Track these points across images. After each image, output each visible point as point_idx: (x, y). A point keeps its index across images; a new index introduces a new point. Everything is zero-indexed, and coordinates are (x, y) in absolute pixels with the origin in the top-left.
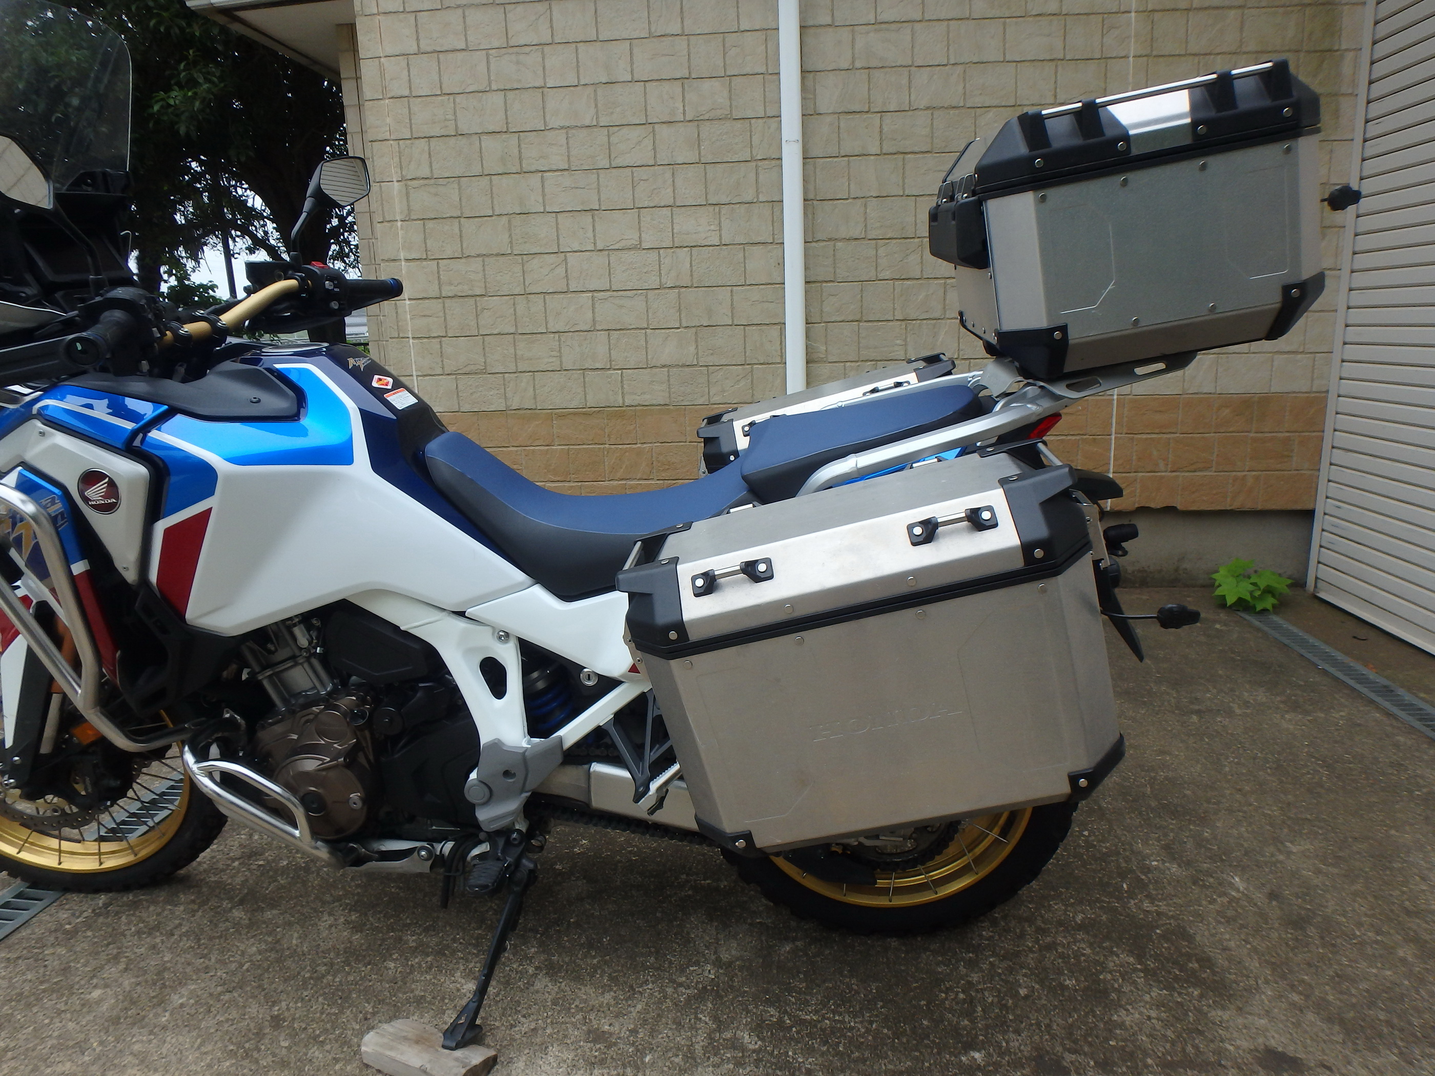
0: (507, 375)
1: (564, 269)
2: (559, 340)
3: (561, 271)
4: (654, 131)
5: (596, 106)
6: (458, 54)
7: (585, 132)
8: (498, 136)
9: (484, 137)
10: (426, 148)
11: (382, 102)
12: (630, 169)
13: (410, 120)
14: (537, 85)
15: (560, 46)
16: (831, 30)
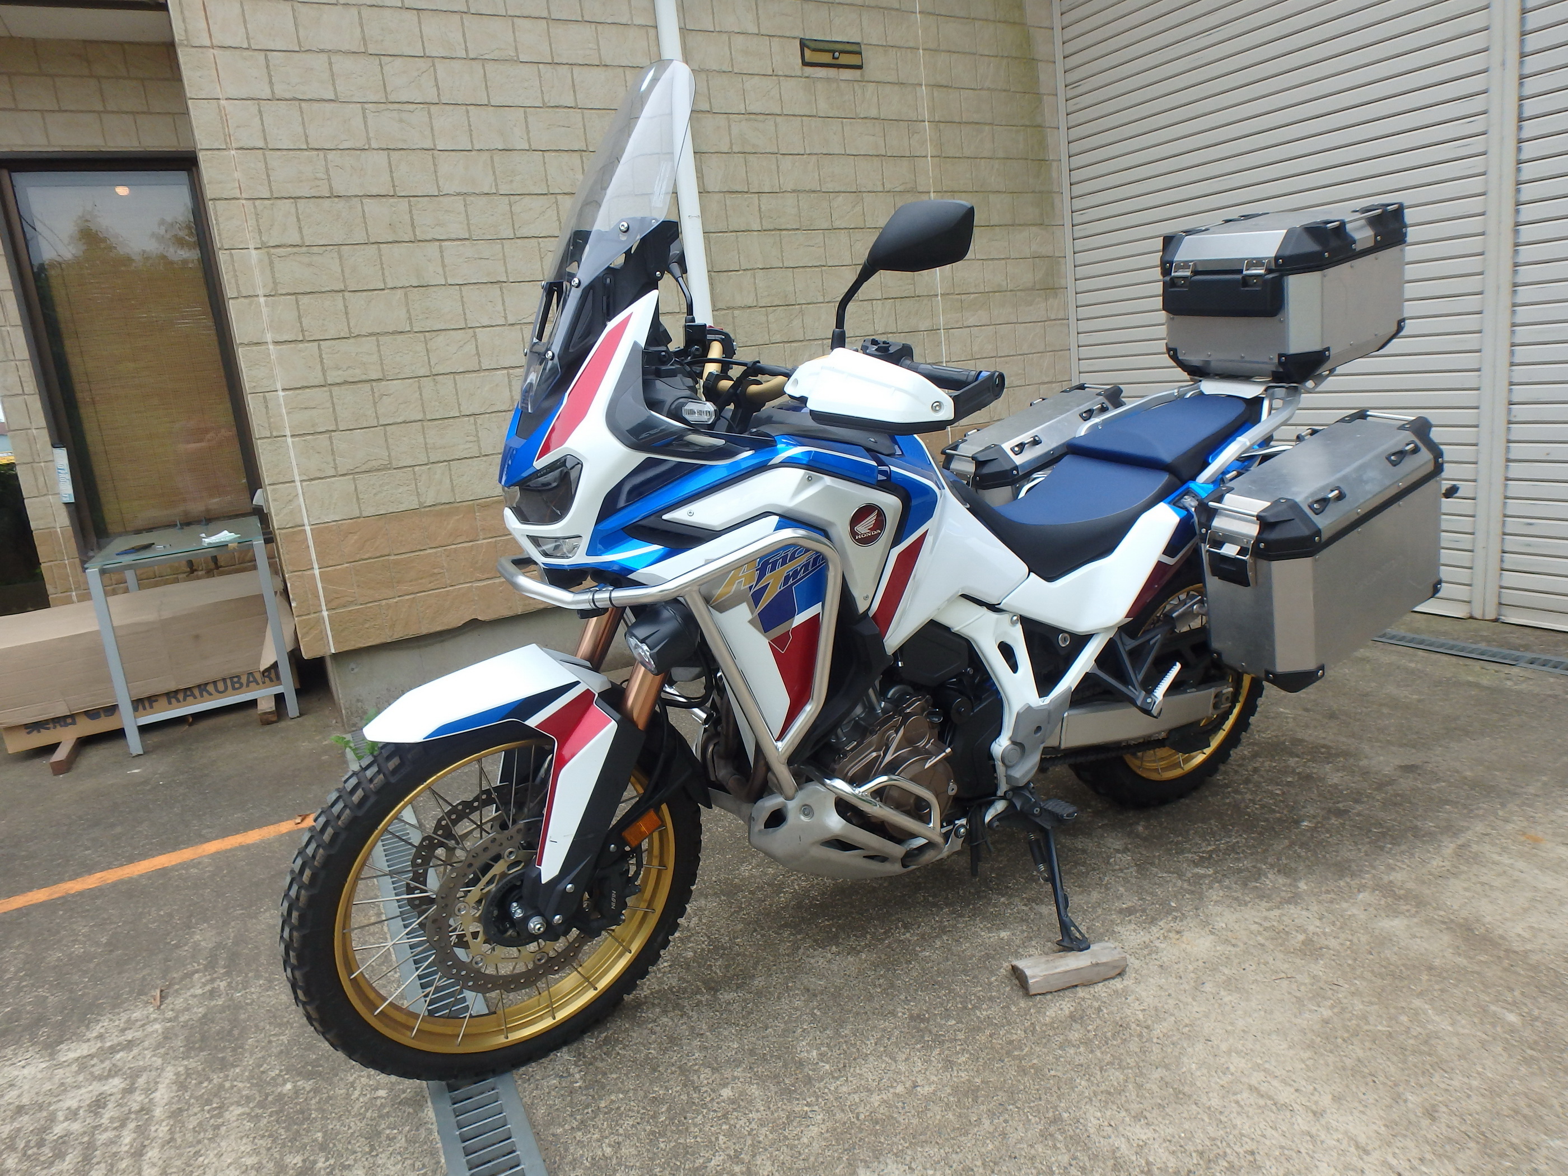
0: (417, 468)
1: (474, 346)
2: (475, 423)
3: (470, 348)
4: (556, 202)
5: (494, 172)
6: (326, 104)
7: (485, 199)
8: (384, 200)
9: (365, 201)
10: (293, 210)
11: (225, 153)
12: (536, 240)
13: (268, 176)
14: (426, 146)
15: (447, 107)
16: (709, 115)
